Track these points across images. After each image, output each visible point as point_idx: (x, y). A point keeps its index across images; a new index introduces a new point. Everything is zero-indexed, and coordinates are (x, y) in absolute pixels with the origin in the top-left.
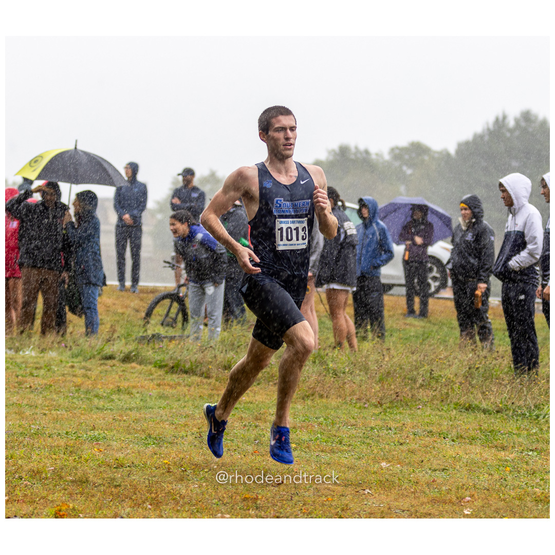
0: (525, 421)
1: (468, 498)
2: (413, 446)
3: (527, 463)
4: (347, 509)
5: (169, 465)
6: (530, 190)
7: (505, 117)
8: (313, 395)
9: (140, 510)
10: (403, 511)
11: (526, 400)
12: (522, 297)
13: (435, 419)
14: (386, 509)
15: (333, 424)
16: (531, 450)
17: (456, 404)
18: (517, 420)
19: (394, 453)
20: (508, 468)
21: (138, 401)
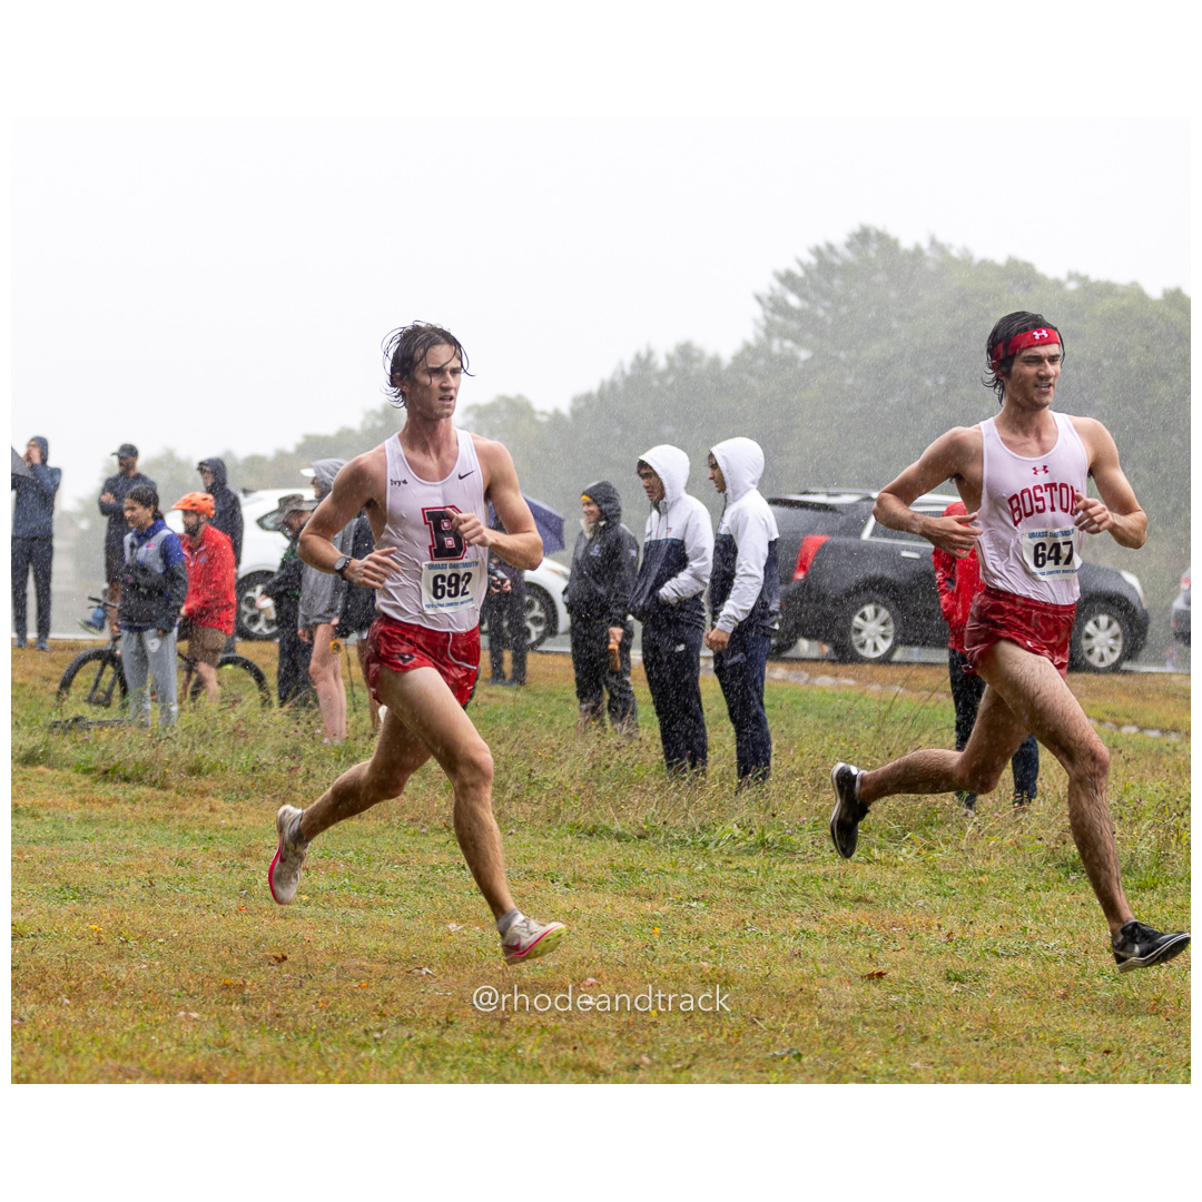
0: (686, 851)
1: (591, 980)
3: (689, 921)
4: (392, 1001)
5: (99, 932)
7: (650, 354)
9: (51, 1007)
11: (686, 817)
12: (681, 648)
13: (538, 851)
14: (456, 1000)
15: (369, 861)
16: (694, 899)
17: (572, 826)
18: (672, 850)
19: (470, 908)
20: (657, 930)
21: (48, 828)
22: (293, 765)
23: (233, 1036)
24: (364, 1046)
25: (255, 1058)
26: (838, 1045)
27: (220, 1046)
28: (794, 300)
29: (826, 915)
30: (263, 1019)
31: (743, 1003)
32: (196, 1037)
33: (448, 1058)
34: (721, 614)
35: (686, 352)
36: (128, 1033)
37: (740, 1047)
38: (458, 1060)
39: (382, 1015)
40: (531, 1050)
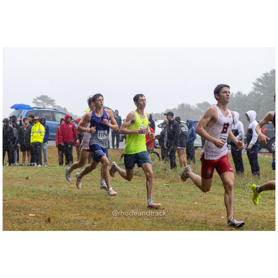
0: (240, 189)
1: (223, 213)
2: (205, 197)
3: (241, 202)
4: (185, 217)
5: (129, 204)
6: (239, 116)
8: (173, 181)
9: (120, 218)
10: (202, 217)
11: (240, 182)
12: (238, 150)
14: (197, 217)
15: (180, 190)
16: (242, 198)
17: (218, 184)
18: (238, 189)
19: (199, 199)
20: (235, 204)
21: (119, 184)
22: (165, 172)
23: (155, 223)
24: (179, 225)
25: (159, 228)
26: (270, 226)
27: (152, 225)
28: (260, 84)
29: (268, 201)
30: (160, 220)
31: (252, 218)
32: (148, 224)
33: (196, 228)
34: (250, 143)
35: (239, 93)
36: (135, 223)
37: (252, 226)
38: (197, 228)
39: (183, 220)
40: (211, 227)
